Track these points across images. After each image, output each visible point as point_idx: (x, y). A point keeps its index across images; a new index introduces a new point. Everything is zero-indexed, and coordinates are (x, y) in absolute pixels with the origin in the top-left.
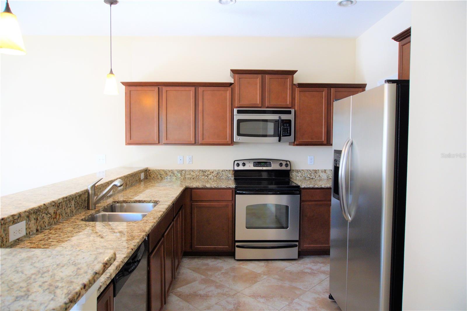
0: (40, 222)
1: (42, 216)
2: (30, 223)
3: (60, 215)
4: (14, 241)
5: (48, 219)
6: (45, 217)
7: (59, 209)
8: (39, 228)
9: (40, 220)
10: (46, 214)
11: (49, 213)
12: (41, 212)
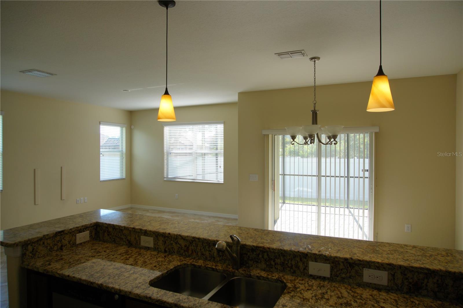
0: (168, 246)
1: (170, 242)
2: (158, 241)
3: (194, 252)
4: (145, 246)
5: (178, 248)
6: (173, 244)
7: (193, 246)
8: (167, 249)
9: (168, 244)
10: (175, 243)
11: (179, 244)
12: (170, 239)
